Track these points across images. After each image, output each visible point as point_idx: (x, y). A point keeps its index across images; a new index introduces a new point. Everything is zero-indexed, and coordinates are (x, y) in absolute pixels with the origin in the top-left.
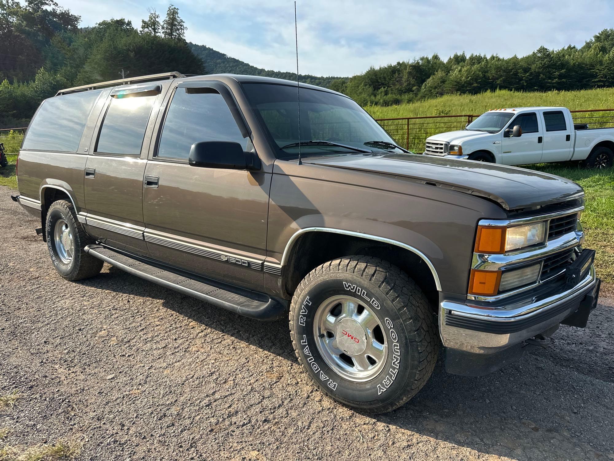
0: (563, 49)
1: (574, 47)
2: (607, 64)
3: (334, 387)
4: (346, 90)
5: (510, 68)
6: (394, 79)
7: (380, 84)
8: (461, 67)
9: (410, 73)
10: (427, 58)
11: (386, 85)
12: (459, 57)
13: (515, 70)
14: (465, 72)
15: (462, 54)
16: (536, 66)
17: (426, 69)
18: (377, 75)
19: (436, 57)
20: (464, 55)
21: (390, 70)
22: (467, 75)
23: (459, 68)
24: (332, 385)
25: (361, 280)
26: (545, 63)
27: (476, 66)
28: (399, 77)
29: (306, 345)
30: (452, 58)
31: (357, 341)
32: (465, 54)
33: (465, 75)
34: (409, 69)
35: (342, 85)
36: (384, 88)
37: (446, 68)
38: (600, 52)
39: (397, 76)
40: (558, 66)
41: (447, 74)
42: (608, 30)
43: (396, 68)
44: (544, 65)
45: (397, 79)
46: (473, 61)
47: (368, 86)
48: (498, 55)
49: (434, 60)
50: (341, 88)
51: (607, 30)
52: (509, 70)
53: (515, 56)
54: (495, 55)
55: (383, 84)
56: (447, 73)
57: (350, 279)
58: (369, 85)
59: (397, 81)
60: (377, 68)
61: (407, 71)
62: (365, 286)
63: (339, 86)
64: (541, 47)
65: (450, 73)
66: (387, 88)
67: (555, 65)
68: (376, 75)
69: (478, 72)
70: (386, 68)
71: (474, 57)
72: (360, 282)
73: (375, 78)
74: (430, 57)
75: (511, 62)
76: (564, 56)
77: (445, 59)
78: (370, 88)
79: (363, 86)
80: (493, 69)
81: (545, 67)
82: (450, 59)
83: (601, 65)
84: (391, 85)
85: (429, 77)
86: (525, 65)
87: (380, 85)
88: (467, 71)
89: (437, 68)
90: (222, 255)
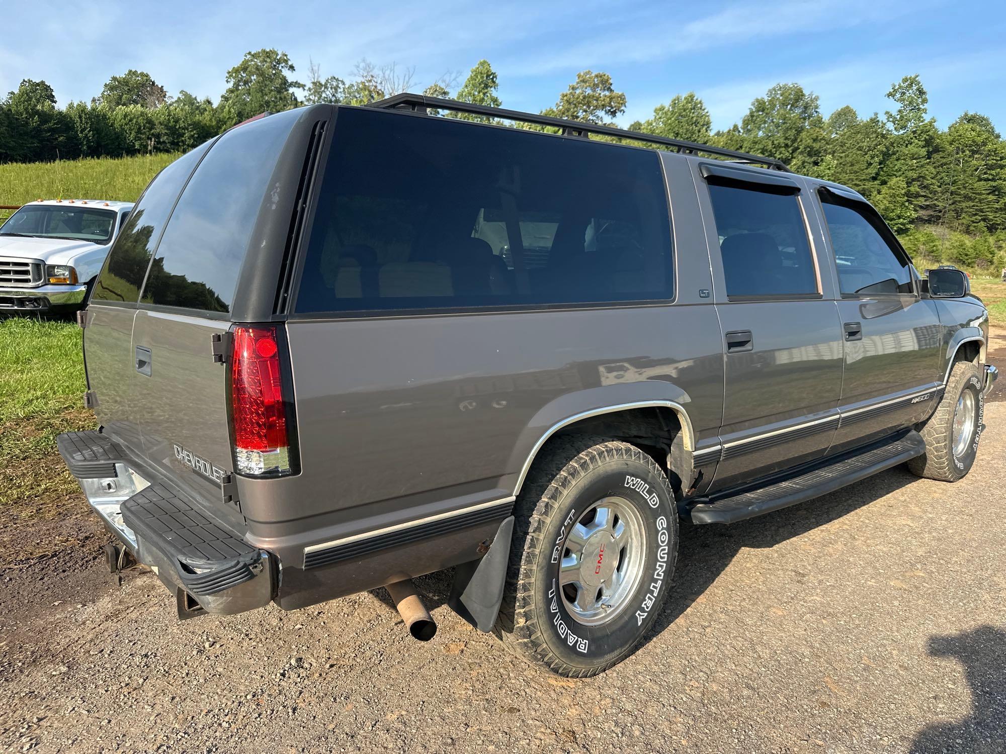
57: (973, 374)
72: (976, 374)
90: (913, 398)
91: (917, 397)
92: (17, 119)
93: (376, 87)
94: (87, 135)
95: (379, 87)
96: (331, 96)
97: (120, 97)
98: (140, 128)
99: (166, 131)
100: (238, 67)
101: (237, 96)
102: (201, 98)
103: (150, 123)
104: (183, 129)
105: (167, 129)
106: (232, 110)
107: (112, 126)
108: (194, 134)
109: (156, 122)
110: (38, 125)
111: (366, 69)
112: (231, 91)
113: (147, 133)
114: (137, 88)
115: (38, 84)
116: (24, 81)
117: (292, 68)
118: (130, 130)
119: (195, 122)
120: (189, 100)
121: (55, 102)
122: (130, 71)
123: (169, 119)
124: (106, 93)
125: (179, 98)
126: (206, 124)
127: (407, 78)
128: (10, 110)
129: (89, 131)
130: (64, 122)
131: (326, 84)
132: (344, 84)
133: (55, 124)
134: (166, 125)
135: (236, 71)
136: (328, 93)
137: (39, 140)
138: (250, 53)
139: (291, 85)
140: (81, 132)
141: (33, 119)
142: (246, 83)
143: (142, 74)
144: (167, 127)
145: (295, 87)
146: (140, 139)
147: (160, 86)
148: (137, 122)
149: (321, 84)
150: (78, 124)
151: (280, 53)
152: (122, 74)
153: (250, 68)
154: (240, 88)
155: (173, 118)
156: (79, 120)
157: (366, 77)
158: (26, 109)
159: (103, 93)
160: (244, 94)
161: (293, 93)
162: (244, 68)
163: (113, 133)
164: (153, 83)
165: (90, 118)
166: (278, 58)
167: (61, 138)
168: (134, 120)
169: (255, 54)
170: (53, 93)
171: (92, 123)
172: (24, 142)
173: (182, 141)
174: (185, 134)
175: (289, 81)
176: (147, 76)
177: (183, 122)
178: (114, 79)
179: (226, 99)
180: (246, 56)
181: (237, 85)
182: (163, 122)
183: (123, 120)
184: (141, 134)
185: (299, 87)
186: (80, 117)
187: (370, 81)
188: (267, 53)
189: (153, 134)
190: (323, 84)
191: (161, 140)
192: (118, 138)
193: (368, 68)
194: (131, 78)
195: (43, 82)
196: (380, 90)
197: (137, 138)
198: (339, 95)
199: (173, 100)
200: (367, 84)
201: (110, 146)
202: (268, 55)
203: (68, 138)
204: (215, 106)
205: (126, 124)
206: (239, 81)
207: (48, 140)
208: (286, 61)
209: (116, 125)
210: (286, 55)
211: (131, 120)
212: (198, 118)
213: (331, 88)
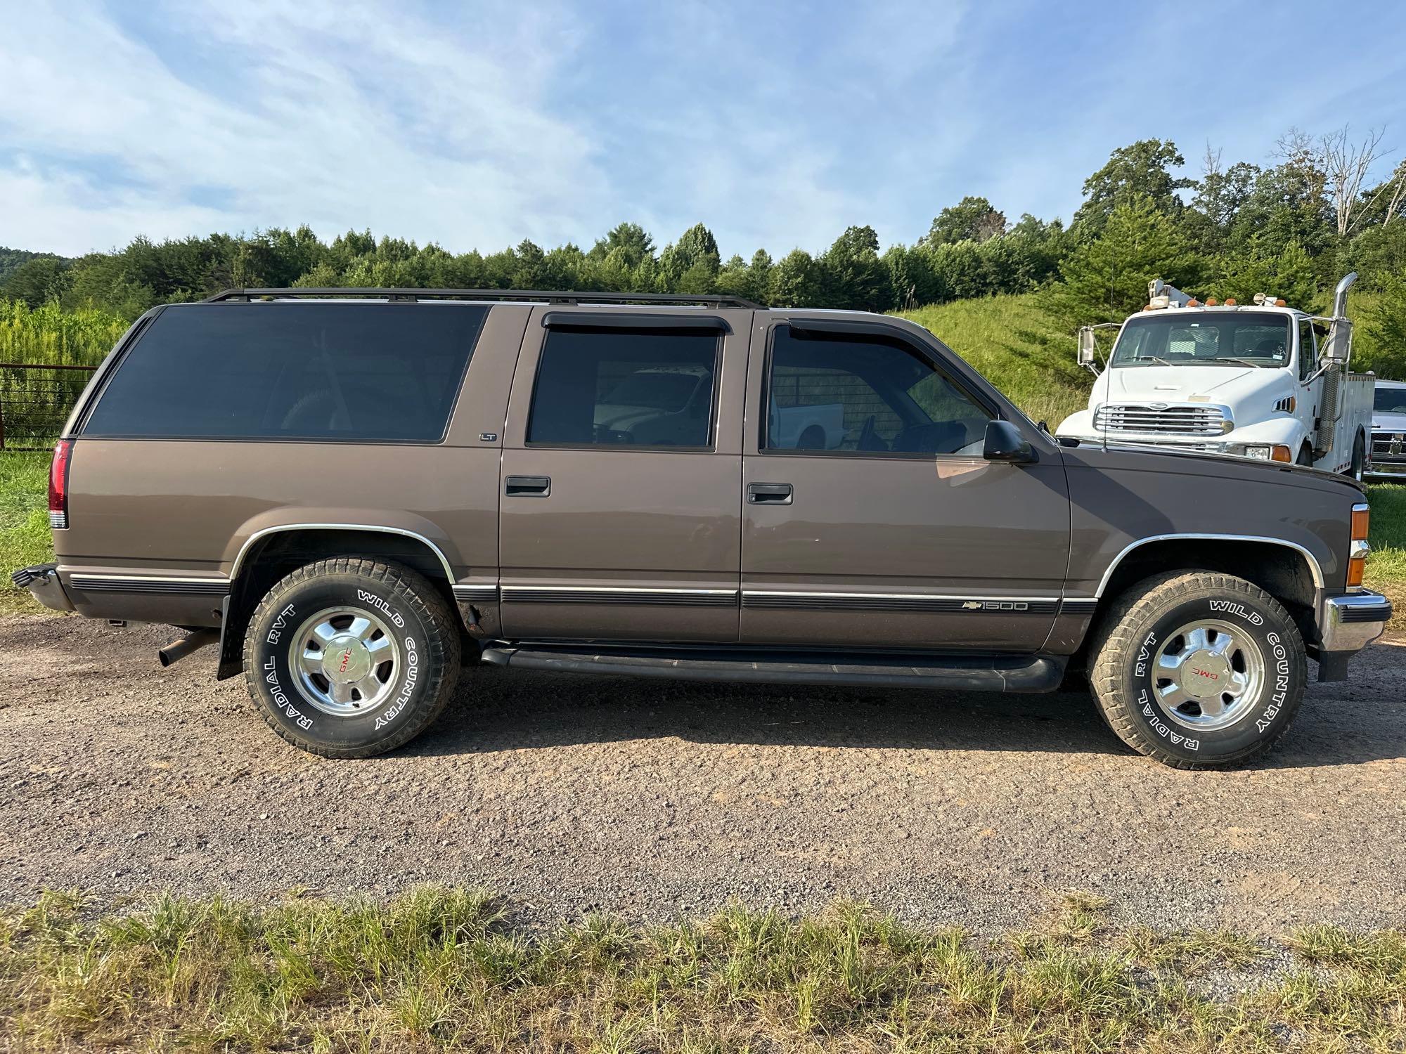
0: (560, 250)
1: (576, 249)
2: (639, 287)
3: (1195, 747)
4: (70, 286)
5: (472, 275)
6: (209, 273)
7: (171, 280)
8: (370, 261)
9: (248, 263)
10: (287, 234)
11: (187, 284)
12: (358, 239)
13: (483, 281)
14: (379, 275)
15: (364, 234)
16: (520, 276)
17: (285, 257)
18: (159, 259)
19: (306, 234)
20: (371, 238)
21: (195, 251)
22: (386, 280)
23: (366, 263)
24: (1192, 744)
25: (1236, 594)
26: (535, 273)
27: (401, 265)
28: (220, 268)
29: (1146, 703)
30: (343, 239)
31: (1215, 677)
32: (373, 235)
33: (381, 279)
34: (245, 254)
35: (57, 273)
36: (184, 291)
37: (334, 260)
38: (625, 263)
39: (215, 266)
40: (560, 281)
41: (339, 274)
42: (629, 225)
43: (211, 248)
44: (534, 277)
45: (218, 274)
46: (394, 252)
47: (137, 283)
48: (440, 246)
49: (304, 241)
50: (54, 282)
51: (627, 224)
52: (472, 279)
53: (475, 251)
54: (434, 245)
55: (179, 282)
56: (338, 271)
57: (1220, 595)
58: (142, 281)
59: (217, 279)
60: (157, 241)
61: (241, 257)
62: (1242, 599)
63: (48, 276)
64: (525, 241)
65: (345, 271)
66: (193, 293)
67: (554, 278)
68: (157, 260)
69: (407, 277)
70: (183, 244)
71: (391, 244)
72: (1234, 596)
73: (155, 265)
74: (294, 232)
75: (473, 263)
76: (564, 262)
77: (326, 238)
78: (145, 288)
79: (123, 281)
80: (438, 274)
81: (538, 281)
82: (339, 240)
83: (630, 288)
84: (204, 288)
85: (297, 277)
86: (500, 273)
87: (170, 284)
88: (384, 271)
89: (313, 258)
90: (968, 601)
91: (978, 602)
92: (831, 274)
93: (1311, 168)
94: (901, 284)
95: (1317, 168)
96: (1235, 191)
97: (950, 232)
98: (963, 269)
99: (995, 269)
100: (1101, 172)
101: (1095, 212)
102: (1048, 221)
103: (977, 260)
104: (1018, 264)
105: (997, 266)
106: (1086, 231)
107: (932, 269)
108: (1031, 268)
109: (984, 259)
110: (852, 278)
111: (1296, 143)
112: (1088, 206)
113: (972, 274)
114: (971, 217)
115: (862, 231)
116: (849, 228)
117: (1180, 160)
118: (952, 272)
119: (1033, 253)
120: (1031, 226)
121: (878, 249)
122: (966, 199)
123: (1001, 253)
124: (934, 230)
125: (1019, 225)
126: (1048, 254)
127: (1368, 147)
128: (825, 265)
129: (904, 280)
130: (880, 271)
131: (1229, 175)
132: (1259, 171)
133: (869, 275)
134: (995, 261)
135: (1098, 177)
136: (1231, 188)
137: (850, 295)
138: (1119, 150)
139: (1177, 185)
140: (896, 282)
141: (847, 272)
142: (1110, 192)
143: (979, 200)
144: (997, 264)
145: (1181, 187)
146: (962, 282)
147: (999, 212)
148: (960, 261)
149: (1221, 178)
150: (893, 272)
151: (1163, 142)
152: (954, 204)
153: (1117, 170)
154: (1101, 199)
155: (1006, 251)
156: (895, 267)
157: (1295, 155)
158: (841, 262)
159: (931, 231)
160: (1105, 208)
161: (1178, 195)
162: (1108, 172)
163: (931, 278)
164: (991, 209)
165: (908, 263)
166: (1160, 149)
167: (873, 291)
168: (958, 259)
169: (1126, 150)
170: (877, 239)
171: (909, 269)
172: (835, 299)
173: (1014, 279)
174: (1018, 270)
175: (1174, 180)
176: (985, 201)
177: (1019, 254)
178: (946, 211)
179: (1079, 216)
180: (1113, 155)
181: (1097, 197)
182: (993, 257)
183: (945, 261)
184: (964, 276)
185: (1188, 187)
186: (897, 264)
187: (1302, 161)
188: (1144, 145)
189: (978, 275)
190: (1224, 176)
191: (988, 281)
192: (936, 284)
193: (1299, 141)
194: (965, 208)
195: (868, 227)
196: (1318, 171)
197: (959, 282)
198: (1248, 189)
199: (1012, 228)
200: (1296, 166)
201: (926, 295)
202: (1143, 148)
203: (881, 291)
204: (1064, 229)
205: (948, 266)
206: (1101, 191)
207: (860, 295)
208: (1171, 153)
209: (937, 268)
210: (1172, 144)
211: (954, 260)
212: (1039, 246)
213: (1237, 181)
